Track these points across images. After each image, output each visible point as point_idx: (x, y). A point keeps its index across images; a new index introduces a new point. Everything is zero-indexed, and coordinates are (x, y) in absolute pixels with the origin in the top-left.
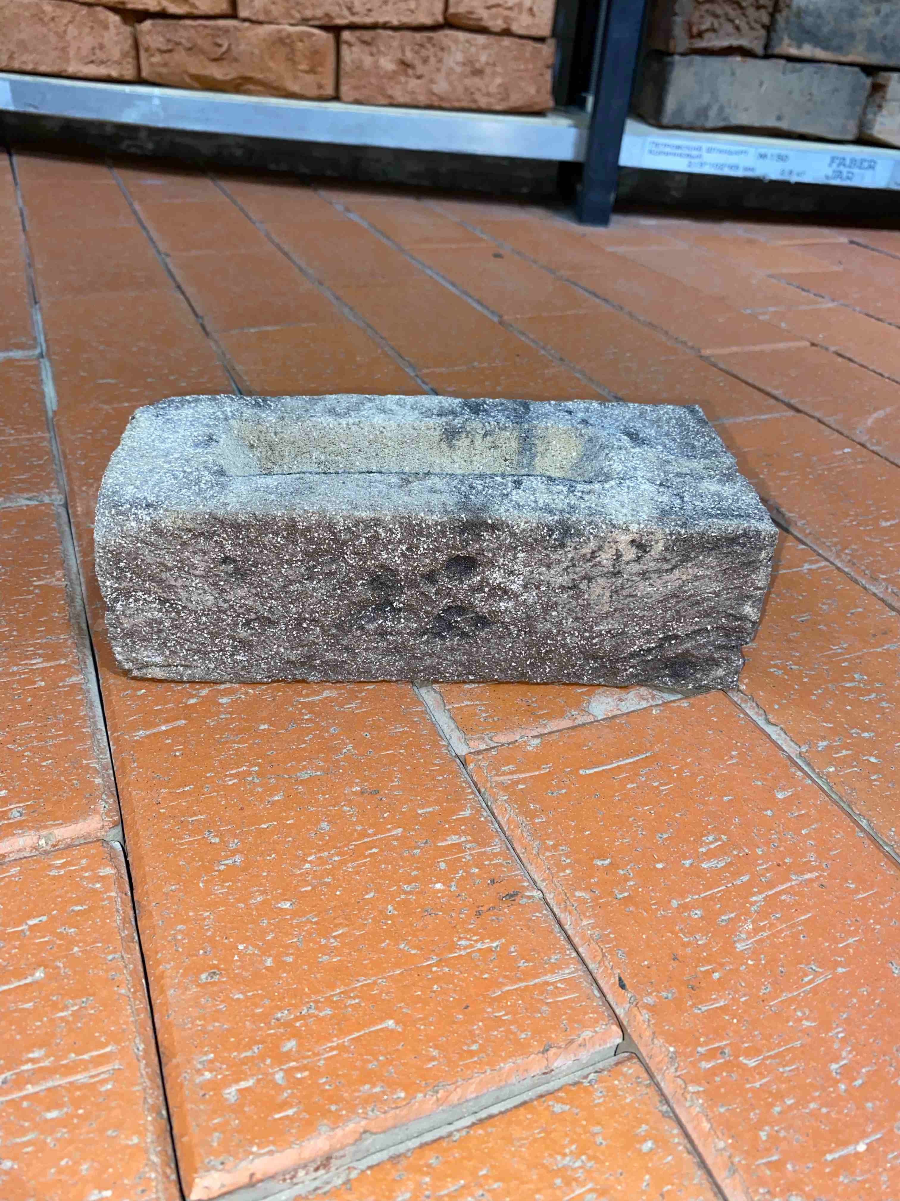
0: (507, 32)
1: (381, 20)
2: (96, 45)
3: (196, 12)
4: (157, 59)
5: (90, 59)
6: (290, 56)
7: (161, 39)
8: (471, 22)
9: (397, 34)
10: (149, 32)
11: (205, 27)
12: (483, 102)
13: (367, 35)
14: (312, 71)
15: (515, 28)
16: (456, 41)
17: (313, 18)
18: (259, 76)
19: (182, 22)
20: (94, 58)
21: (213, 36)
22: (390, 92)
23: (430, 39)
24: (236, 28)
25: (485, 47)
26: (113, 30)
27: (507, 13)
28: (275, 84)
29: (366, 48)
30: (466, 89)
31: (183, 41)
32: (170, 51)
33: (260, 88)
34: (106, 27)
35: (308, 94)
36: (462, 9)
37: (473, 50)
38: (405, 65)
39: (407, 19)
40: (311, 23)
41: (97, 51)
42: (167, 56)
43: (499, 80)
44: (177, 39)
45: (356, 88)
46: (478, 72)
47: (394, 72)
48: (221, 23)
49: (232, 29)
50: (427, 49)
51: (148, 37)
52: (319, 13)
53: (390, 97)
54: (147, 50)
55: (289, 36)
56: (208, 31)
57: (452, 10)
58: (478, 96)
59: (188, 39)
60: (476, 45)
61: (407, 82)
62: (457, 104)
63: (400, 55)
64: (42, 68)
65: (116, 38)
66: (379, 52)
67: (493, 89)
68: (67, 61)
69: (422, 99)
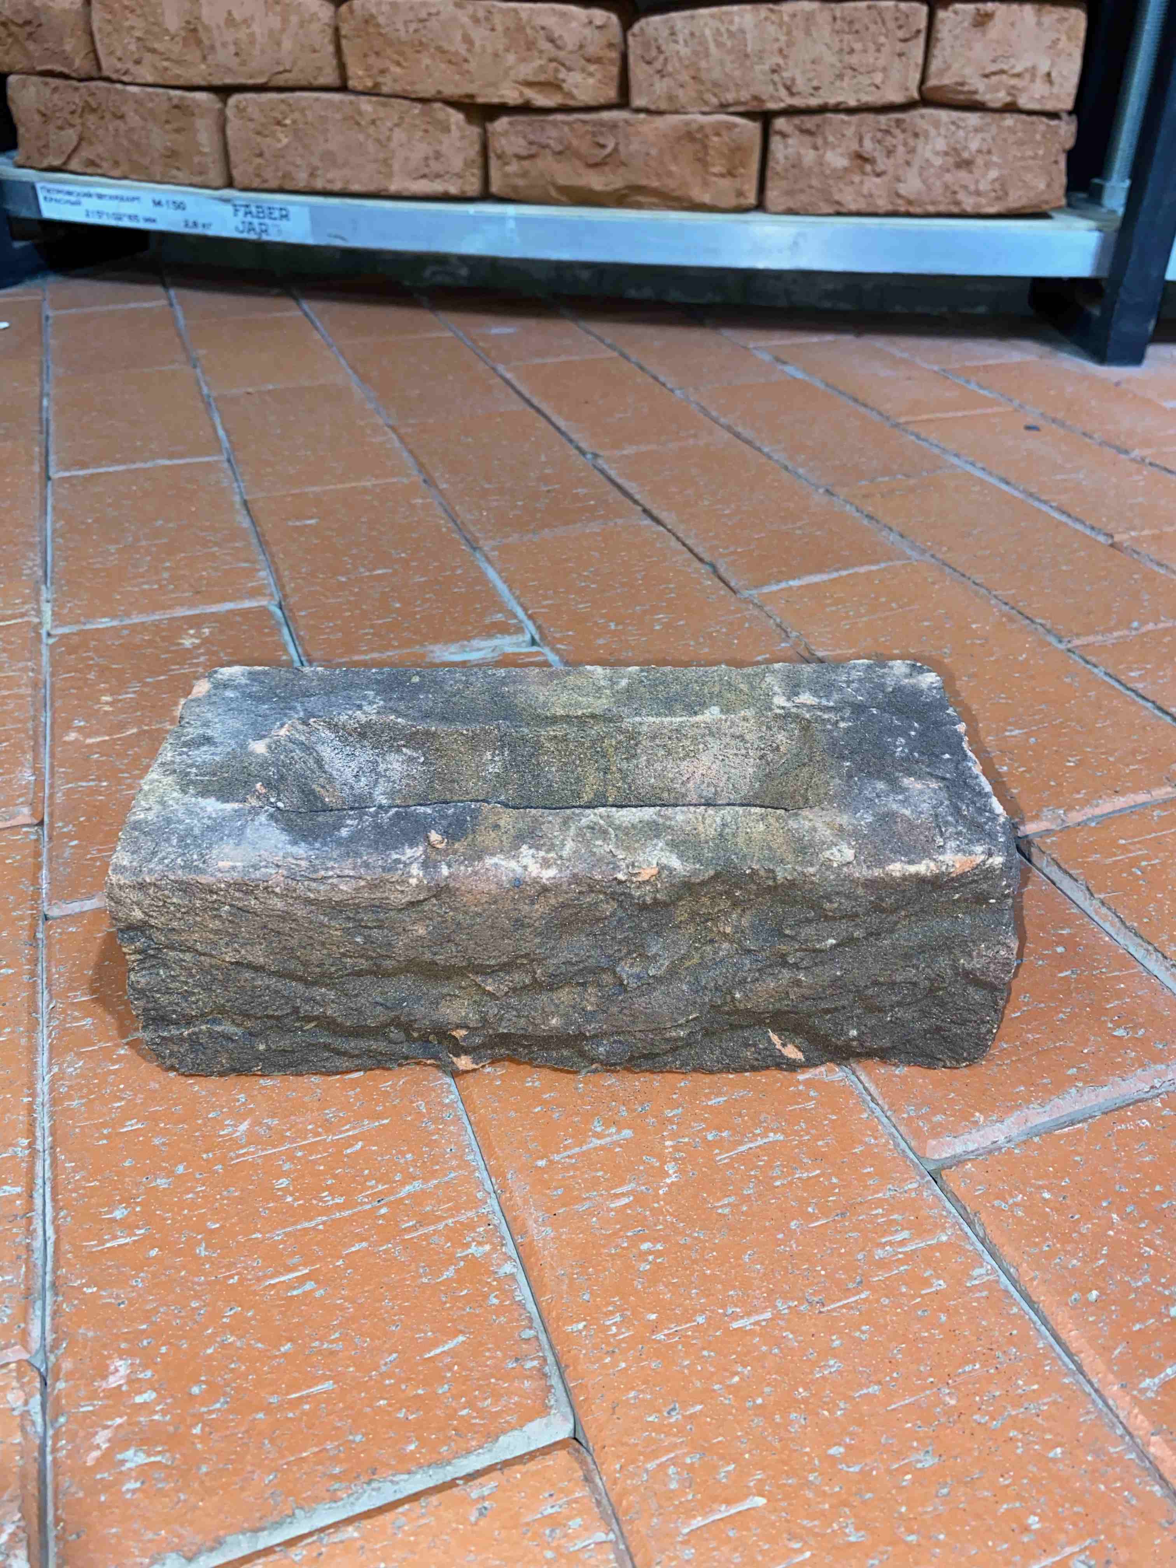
0: (1011, 108)
1: (832, 101)
2: (431, 154)
3: (572, 103)
4: (513, 167)
5: (422, 173)
6: (700, 155)
7: (522, 142)
8: (962, 97)
9: (855, 119)
10: (505, 133)
11: (584, 122)
12: (969, 204)
13: (810, 122)
14: (730, 174)
15: (1024, 102)
16: (937, 124)
17: (737, 103)
18: (655, 184)
19: (551, 118)
20: (426, 171)
21: (594, 134)
22: (837, 197)
23: (898, 122)
24: (626, 122)
25: (977, 130)
26: (455, 133)
27: (1013, 82)
28: (676, 194)
29: (807, 139)
30: (946, 187)
31: (552, 143)
32: (531, 157)
33: (655, 200)
34: (447, 129)
35: (723, 204)
36: (947, 80)
37: (961, 133)
38: (861, 158)
39: (867, 98)
40: (732, 109)
41: (432, 163)
42: (526, 163)
43: (993, 174)
44: (544, 141)
45: (790, 193)
46: (966, 164)
47: (846, 169)
48: (606, 115)
49: (621, 124)
50: (894, 137)
51: (503, 141)
52: (744, 95)
53: (838, 203)
54: (499, 157)
55: (701, 128)
56: (589, 128)
57: (932, 82)
58: (961, 196)
59: (560, 140)
60: (964, 128)
61: (862, 182)
62: (931, 209)
63: (855, 146)
64: (356, 187)
65: (458, 144)
66: (826, 142)
67: (983, 186)
68: (390, 175)
69: (883, 204)
